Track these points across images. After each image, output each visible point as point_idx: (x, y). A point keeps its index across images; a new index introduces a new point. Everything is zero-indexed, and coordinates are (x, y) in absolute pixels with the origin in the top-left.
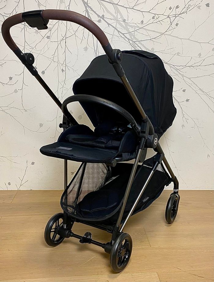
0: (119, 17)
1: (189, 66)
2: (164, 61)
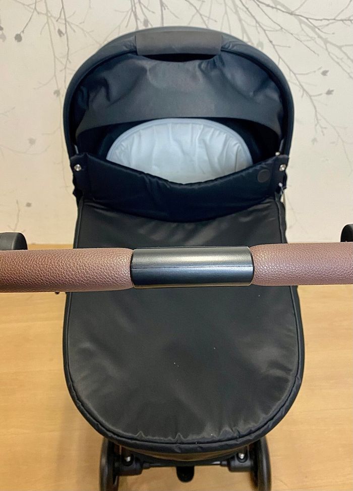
1: (342, 20)
2: (286, 8)
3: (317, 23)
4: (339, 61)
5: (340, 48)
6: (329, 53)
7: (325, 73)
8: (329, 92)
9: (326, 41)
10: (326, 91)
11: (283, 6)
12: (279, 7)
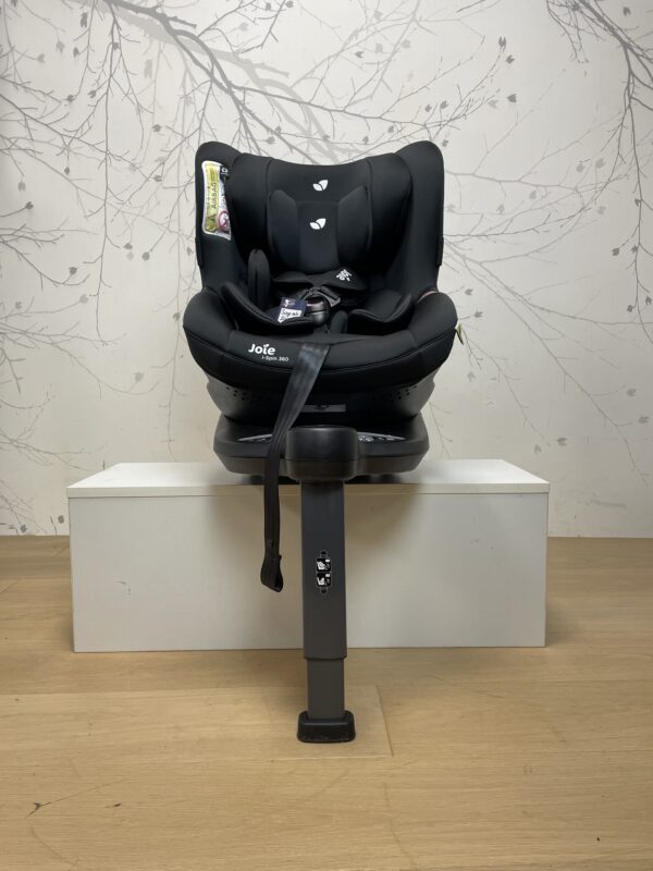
0: (314, 129)
1: (477, 236)
4: (481, 278)
5: (481, 264)
6: (469, 270)
7: (469, 292)
8: (478, 315)
9: (464, 258)
10: (474, 313)
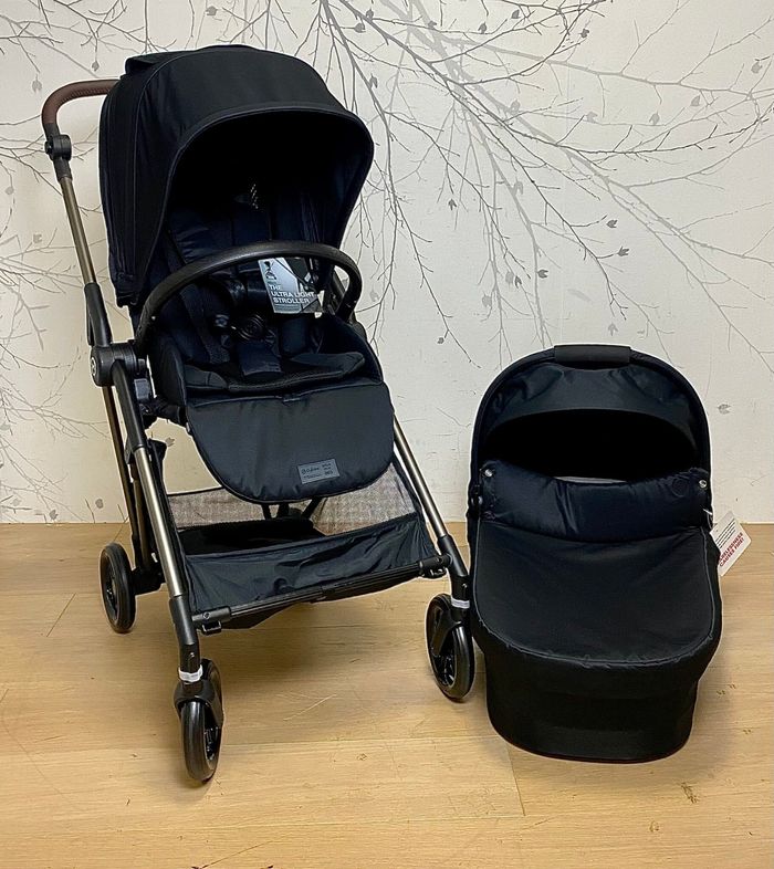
1: (624, 153)
2: (548, 138)
3: (591, 157)
4: (629, 206)
5: (627, 188)
6: (613, 196)
7: (612, 224)
8: (623, 252)
9: (607, 181)
10: (617, 250)
11: (544, 136)
12: (538, 137)
